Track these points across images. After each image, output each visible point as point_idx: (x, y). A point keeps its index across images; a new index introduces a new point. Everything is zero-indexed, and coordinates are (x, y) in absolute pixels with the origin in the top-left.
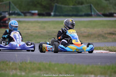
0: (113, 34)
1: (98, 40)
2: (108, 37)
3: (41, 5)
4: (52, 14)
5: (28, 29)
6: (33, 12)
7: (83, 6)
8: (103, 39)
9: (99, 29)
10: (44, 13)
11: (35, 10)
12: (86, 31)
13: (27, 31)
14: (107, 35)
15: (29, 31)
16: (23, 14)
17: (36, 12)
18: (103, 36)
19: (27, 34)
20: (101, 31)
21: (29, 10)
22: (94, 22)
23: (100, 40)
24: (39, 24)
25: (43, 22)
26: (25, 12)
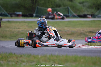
0: (93, 32)
1: (81, 37)
2: (89, 35)
3: (25, 7)
4: (34, 15)
5: (19, 28)
6: (18, 13)
7: (61, 8)
8: (84, 37)
9: (80, 28)
10: (27, 14)
11: (19, 12)
12: (68, 29)
13: (18, 29)
14: (87, 33)
15: (20, 30)
16: (9, 15)
17: (21, 13)
18: (84, 34)
19: (19, 32)
20: (82, 30)
21: (14, 11)
22: (73, 22)
23: (82, 38)
24: (27, 24)
25: (29, 22)
26: (10, 13)
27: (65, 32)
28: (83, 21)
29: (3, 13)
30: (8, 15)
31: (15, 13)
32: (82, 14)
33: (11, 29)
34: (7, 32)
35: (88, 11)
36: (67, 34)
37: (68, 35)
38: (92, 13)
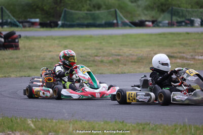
6: (33, 20)
12: (131, 52)
17: (38, 20)
21: (26, 17)
24: (57, 42)
26: (20, 20)
27: (127, 57)
28: (147, 35)
29: (9, 20)
30: (18, 24)
31: (28, 20)
32: (137, 20)
33: (39, 54)
34: (35, 59)
35: (146, 15)
36: (132, 62)
37: (134, 63)
38: (153, 17)
